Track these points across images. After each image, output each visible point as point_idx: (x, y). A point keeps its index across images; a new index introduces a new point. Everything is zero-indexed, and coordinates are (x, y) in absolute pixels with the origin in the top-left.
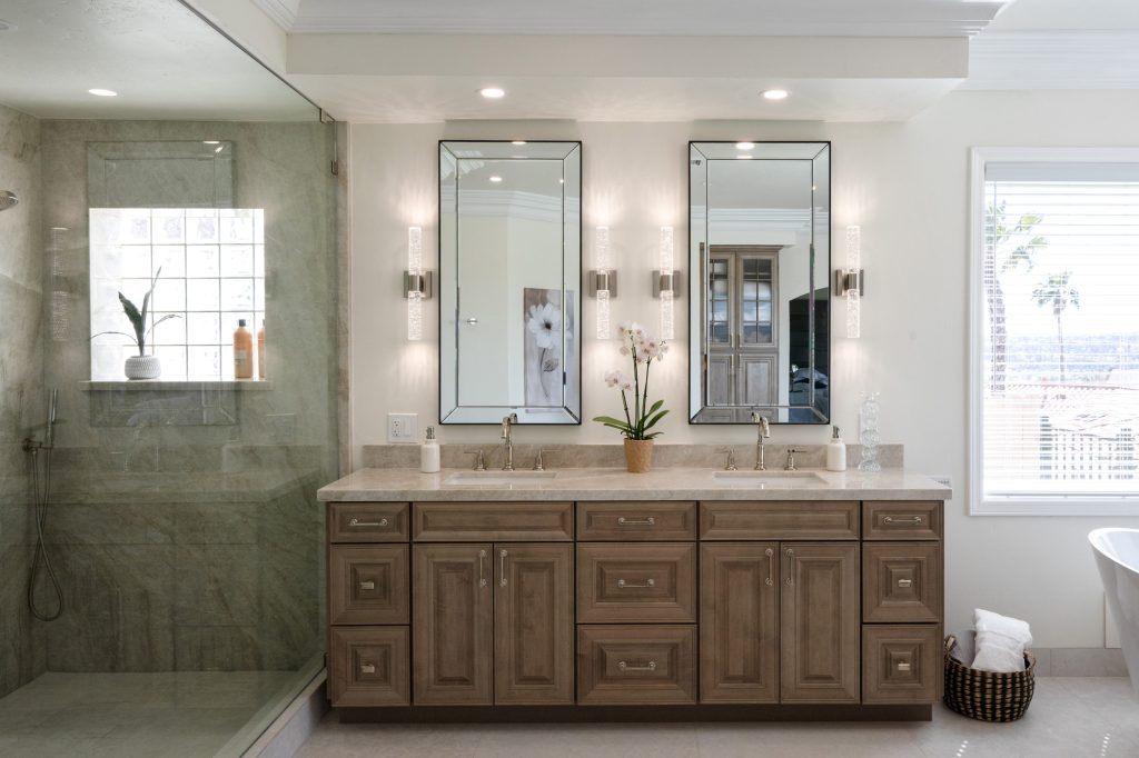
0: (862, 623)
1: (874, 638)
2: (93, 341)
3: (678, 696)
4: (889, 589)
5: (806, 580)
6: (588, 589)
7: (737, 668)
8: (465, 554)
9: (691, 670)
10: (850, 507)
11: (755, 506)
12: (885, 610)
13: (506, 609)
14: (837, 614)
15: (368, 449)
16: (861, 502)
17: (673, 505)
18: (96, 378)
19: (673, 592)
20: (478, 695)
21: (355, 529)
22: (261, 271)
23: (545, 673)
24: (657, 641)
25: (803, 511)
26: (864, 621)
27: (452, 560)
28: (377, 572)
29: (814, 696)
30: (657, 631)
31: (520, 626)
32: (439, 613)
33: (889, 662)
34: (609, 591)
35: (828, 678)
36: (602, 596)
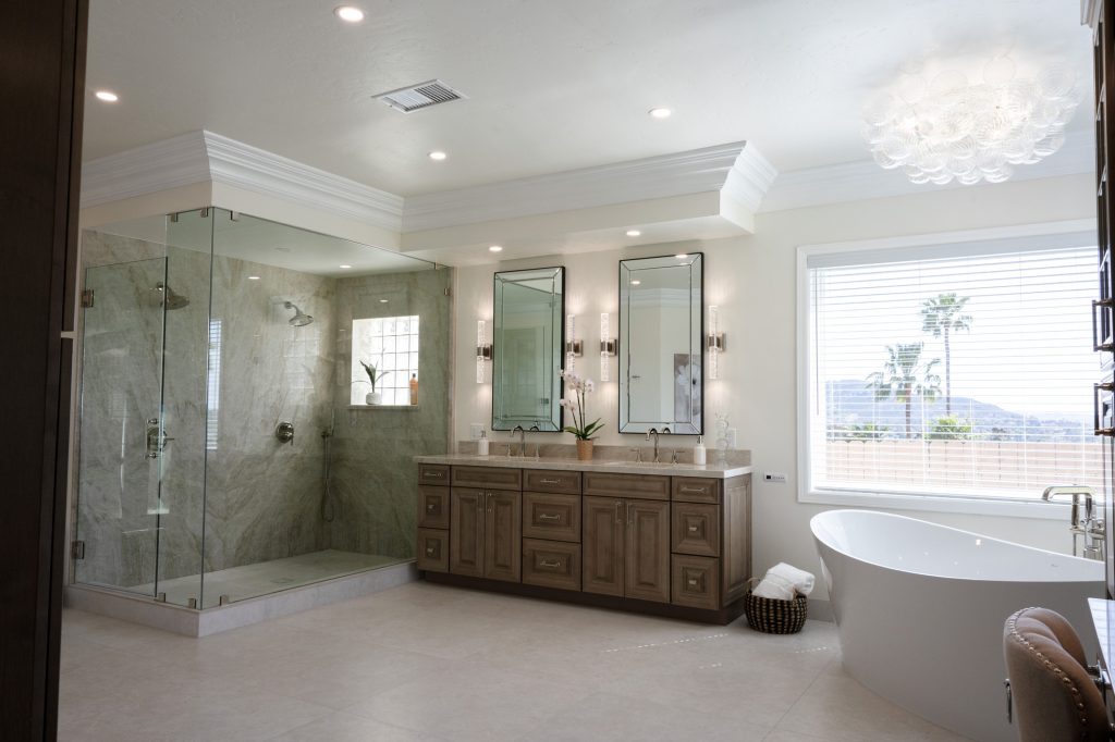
0: (671, 552)
1: (678, 562)
3: (570, 584)
4: (686, 534)
5: (640, 522)
6: (528, 519)
7: (602, 573)
9: (578, 570)
10: (665, 479)
11: (620, 477)
12: (687, 545)
13: (490, 525)
14: (656, 546)
15: (461, 443)
16: (671, 477)
17: (570, 474)
19: (569, 524)
21: (429, 478)
23: (507, 563)
24: (561, 551)
25: (638, 481)
27: (468, 497)
28: (436, 500)
29: (644, 594)
30: (561, 545)
31: (497, 536)
32: (461, 526)
33: (686, 578)
34: (538, 520)
35: (651, 585)
36: (535, 523)
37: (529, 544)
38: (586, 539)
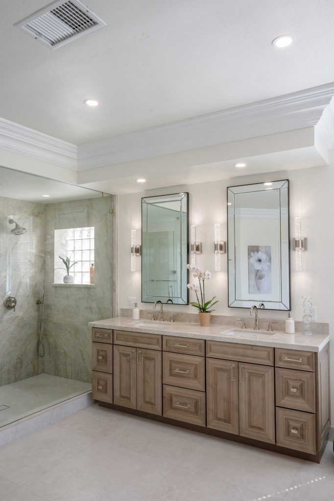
0: (275, 406)
1: (281, 414)
2: (55, 271)
3: (198, 421)
4: (287, 393)
5: (250, 381)
6: (166, 371)
7: (221, 415)
8: (128, 351)
9: (203, 412)
10: (270, 350)
12: (286, 401)
13: (140, 373)
14: (264, 399)
16: (274, 348)
17: (195, 341)
18: (55, 283)
19: (196, 377)
20: (132, 405)
21: (98, 337)
23: (153, 401)
24: (191, 396)
25: (248, 349)
26: (276, 405)
27: (125, 352)
28: (103, 353)
29: (254, 435)
30: (191, 392)
31: (145, 381)
33: (288, 427)
34: (173, 373)
35: (260, 428)
36: (171, 375)
37: (168, 389)
38: (209, 389)
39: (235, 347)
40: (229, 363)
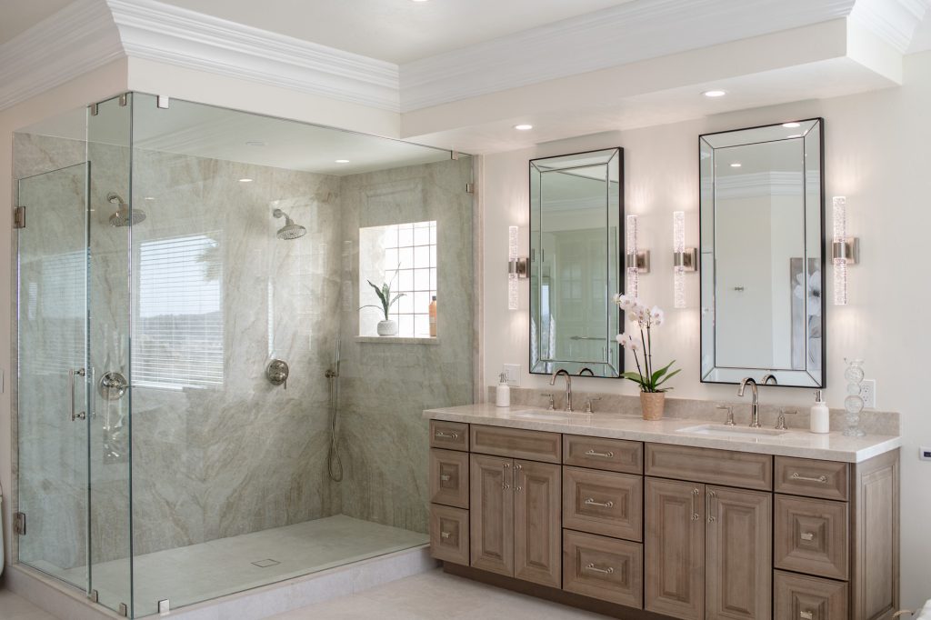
0: (773, 568)
1: (784, 583)
3: (627, 599)
4: (796, 542)
5: (726, 518)
6: (570, 502)
7: (672, 587)
9: (638, 580)
10: (764, 459)
12: (794, 559)
13: (520, 509)
15: (491, 389)
16: (773, 456)
17: (625, 444)
19: (625, 514)
20: (505, 568)
21: (441, 439)
22: (434, 263)
23: (544, 561)
24: (615, 552)
25: (722, 458)
26: (776, 566)
27: (492, 468)
28: (452, 470)
30: (615, 544)
32: (484, 505)
33: (796, 608)
34: (583, 505)
36: (578, 510)
37: (572, 538)
38: (650, 538)
39: (699, 456)
40: (688, 487)
